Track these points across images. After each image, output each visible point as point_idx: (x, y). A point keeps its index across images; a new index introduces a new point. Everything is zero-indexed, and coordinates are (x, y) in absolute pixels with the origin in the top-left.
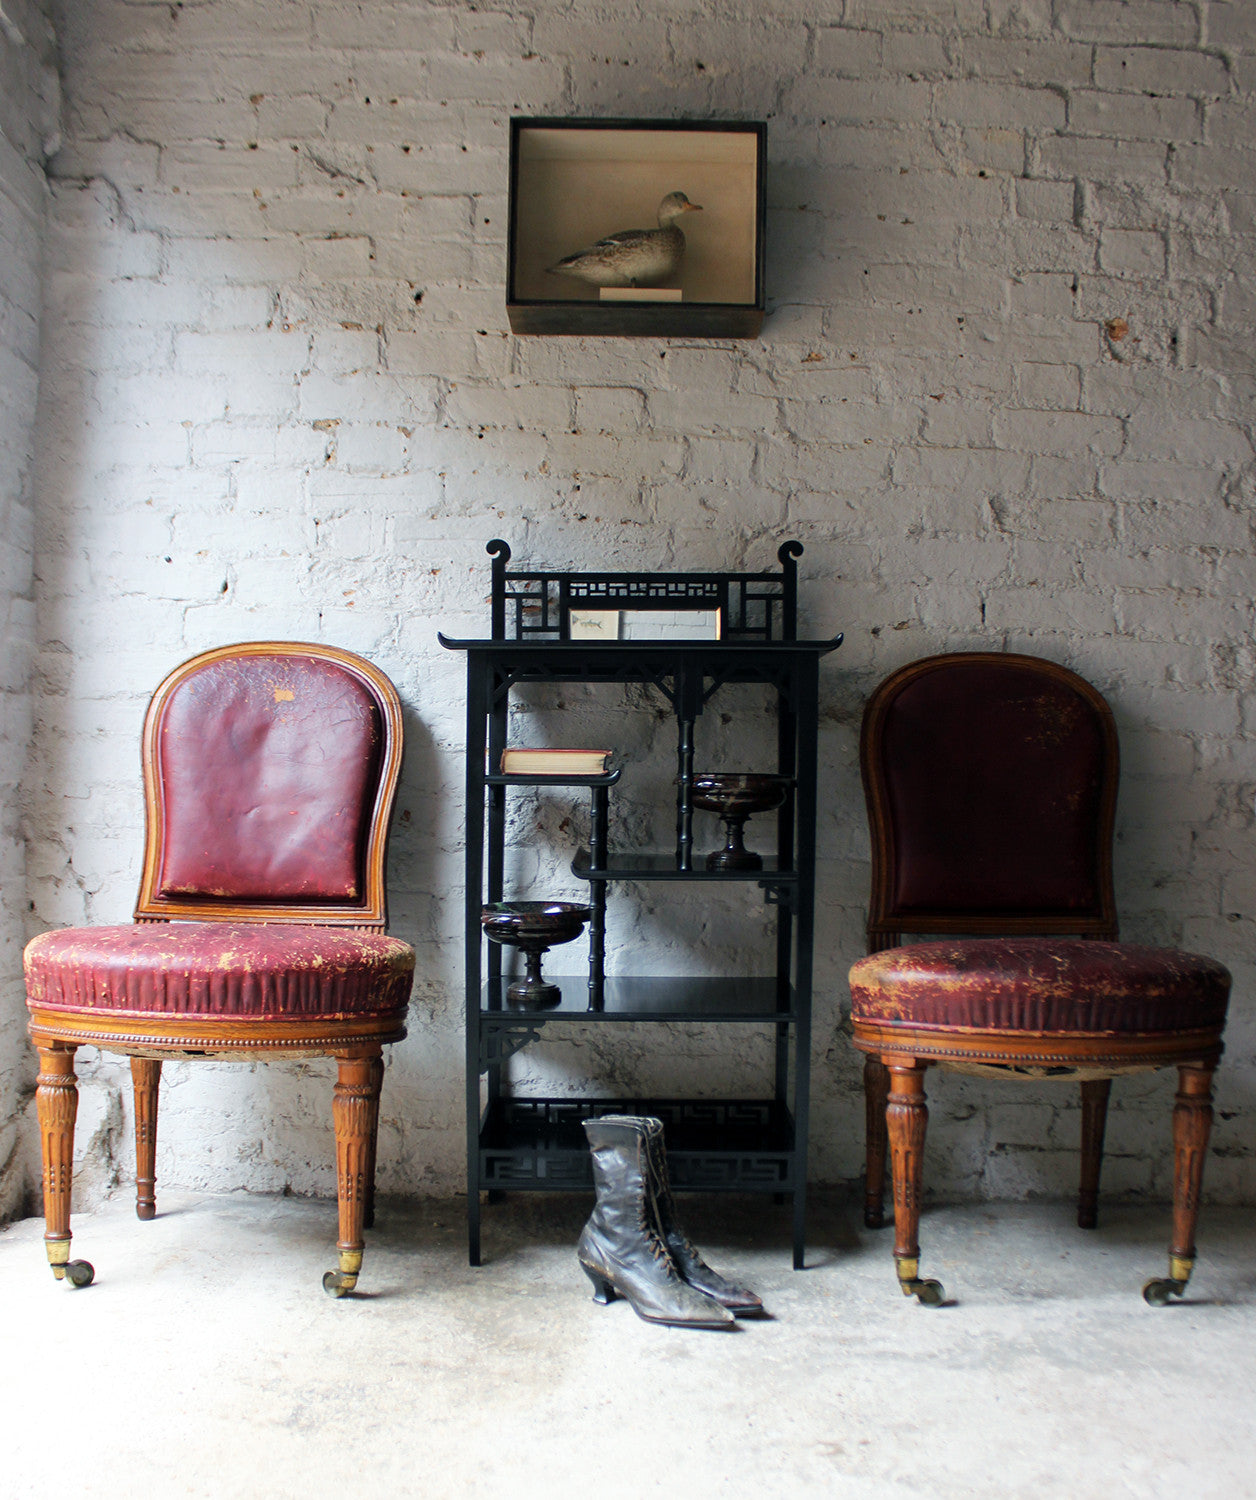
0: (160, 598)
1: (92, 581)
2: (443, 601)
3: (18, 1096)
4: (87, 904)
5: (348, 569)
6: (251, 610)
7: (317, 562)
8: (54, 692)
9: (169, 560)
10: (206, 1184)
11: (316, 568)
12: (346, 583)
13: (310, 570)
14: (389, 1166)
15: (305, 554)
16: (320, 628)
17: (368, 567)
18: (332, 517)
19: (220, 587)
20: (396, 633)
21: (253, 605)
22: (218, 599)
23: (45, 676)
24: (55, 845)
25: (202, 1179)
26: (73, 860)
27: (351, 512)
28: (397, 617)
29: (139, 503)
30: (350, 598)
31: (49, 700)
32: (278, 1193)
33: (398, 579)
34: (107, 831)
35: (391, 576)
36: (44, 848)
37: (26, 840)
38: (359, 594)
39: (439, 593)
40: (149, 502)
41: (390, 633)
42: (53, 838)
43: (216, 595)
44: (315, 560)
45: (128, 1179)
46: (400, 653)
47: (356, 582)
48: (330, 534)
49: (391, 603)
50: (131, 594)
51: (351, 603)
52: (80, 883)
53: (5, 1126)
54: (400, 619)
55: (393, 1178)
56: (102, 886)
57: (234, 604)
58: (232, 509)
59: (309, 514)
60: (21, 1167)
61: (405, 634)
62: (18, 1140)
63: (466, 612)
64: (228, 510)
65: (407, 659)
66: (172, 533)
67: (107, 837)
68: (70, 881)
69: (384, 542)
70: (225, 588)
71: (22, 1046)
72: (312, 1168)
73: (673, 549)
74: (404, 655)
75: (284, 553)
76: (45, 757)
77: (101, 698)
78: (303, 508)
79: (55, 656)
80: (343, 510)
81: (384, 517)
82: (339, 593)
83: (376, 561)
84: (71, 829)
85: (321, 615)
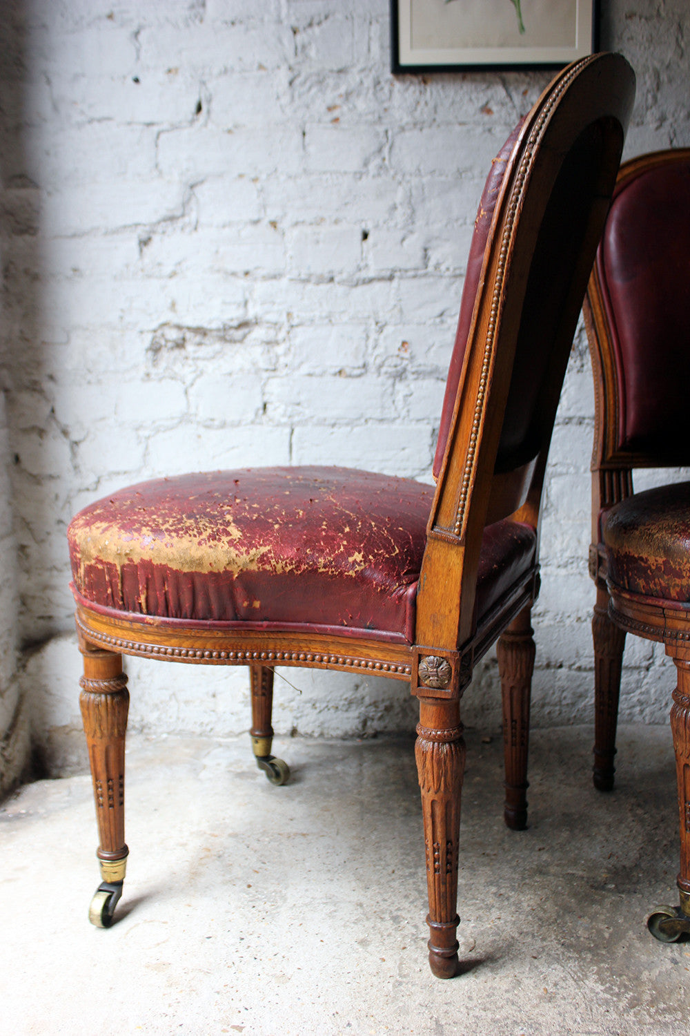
0: (129, 124)
1: (55, 108)
2: (436, 111)
3: (18, 654)
4: (74, 455)
5: (331, 81)
6: (229, 131)
7: (299, 75)
8: (22, 232)
9: (137, 80)
10: (212, 729)
11: (297, 82)
12: (330, 97)
13: (291, 83)
14: (396, 704)
15: (284, 68)
16: (304, 147)
17: (353, 78)
18: (310, 25)
19: (193, 108)
20: (386, 150)
21: (230, 126)
22: (192, 122)
23: (12, 214)
24: (37, 396)
25: (207, 725)
26: (57, 409)
27: (331, 18)
28: (386, 132)
29: (99, 18)
30: (336, 113)
31: (21, 241)
32: (285, 735)
33: (386, 90)
34: (89, 377)
35: (378, 88)
36: (25, 398)
37: (6, 391)
38: (345, 108)
39: (431, 104)
40: (110, 17)
41: (380, 150)
42: (35, 388)
43: (190, 117)
44: (296, 73)
45: (134, 728)
46: (392, 172)
47: (340, 96)
48: (310, 43)
49: (380, 118)
50: (100, 120)
51: (336, 120)
52: (65, 433)
53: (7, 688)
54: (390, 133)
55: (400, 715)
56: (88, 433)
57: (210, 126)
58: (201, 20)
59: (285, 23)
60: (27, 726)
61: (396, 150)
62: (21, 697)
63: (462, 124)
64: (197, 22)
65: (399, 177)
66: (138, 51)
67: (89, 383)
68: (54, 431)
69: (369, 50)
70: (199, 108)
71: (18, 603)
72: (318, 710)
73: (683, 44)
74: (396, 174)
75: (261, 67)
76: (19, 302)
77: (74, 236)
78: (279, 16)
79: (23, 193)
80: (322, 17)
81: (368, 22)
82: (323, 109)
83: (363, 70)
84: (51, 378)
85: (304, 134)
